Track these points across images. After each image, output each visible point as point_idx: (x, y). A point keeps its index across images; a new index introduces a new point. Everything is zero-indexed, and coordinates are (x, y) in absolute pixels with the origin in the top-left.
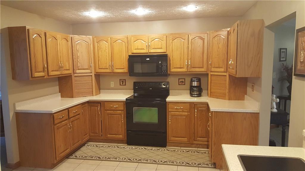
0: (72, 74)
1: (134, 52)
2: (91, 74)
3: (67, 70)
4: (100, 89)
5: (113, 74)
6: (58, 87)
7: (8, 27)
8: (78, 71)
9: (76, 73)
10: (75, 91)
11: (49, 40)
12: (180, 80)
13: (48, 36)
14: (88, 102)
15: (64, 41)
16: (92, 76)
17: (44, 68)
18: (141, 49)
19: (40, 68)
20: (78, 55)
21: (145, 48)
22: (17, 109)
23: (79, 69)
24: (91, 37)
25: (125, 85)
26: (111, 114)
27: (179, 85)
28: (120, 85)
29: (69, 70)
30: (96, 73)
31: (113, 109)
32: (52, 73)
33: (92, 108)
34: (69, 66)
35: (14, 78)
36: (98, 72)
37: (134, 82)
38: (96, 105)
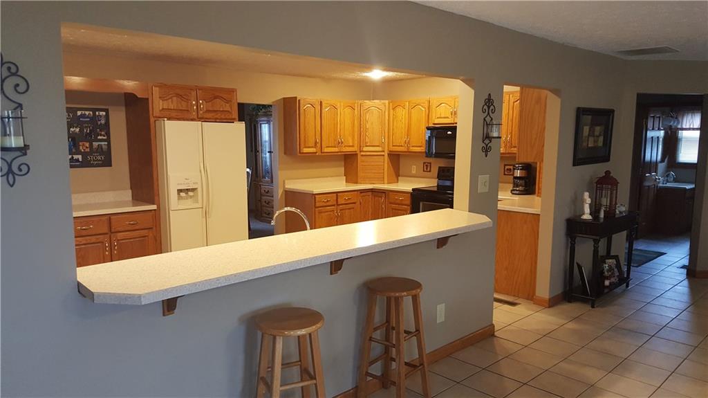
0: (358, 152)
1: (436, 122)
2: (383, 153)
3: (350, 146)
4: (398, 175)
5: (410, 155)
6: (343, 168)
7: (284, 98)
8: (365, 149)
9: (363, 151)
10: (361, 174)
11: (325, 110)
12: (507, 167)
13: (324, 105)
14: (372, 190)
15: (348, 110)
16: (383, 155)
17: (316, 143)
18: (445, 118)
19: (311, 143)
20: (367, 127)
21: (450, 116)
22: (286, 187)
23: (367, 146)
24: (387, 102)
25: (430, 171)
26: (396, 209)
27: (505, 174)
28: (424, 171)
29: (353, 146)
30: (390, 151)
31: (398, 202)
32: (326, 150)
33: (377, 198)
34: (353, 142)
35: (285, 153)
36: (392, 151)
37: (439, 167)
38: (380, 194)
